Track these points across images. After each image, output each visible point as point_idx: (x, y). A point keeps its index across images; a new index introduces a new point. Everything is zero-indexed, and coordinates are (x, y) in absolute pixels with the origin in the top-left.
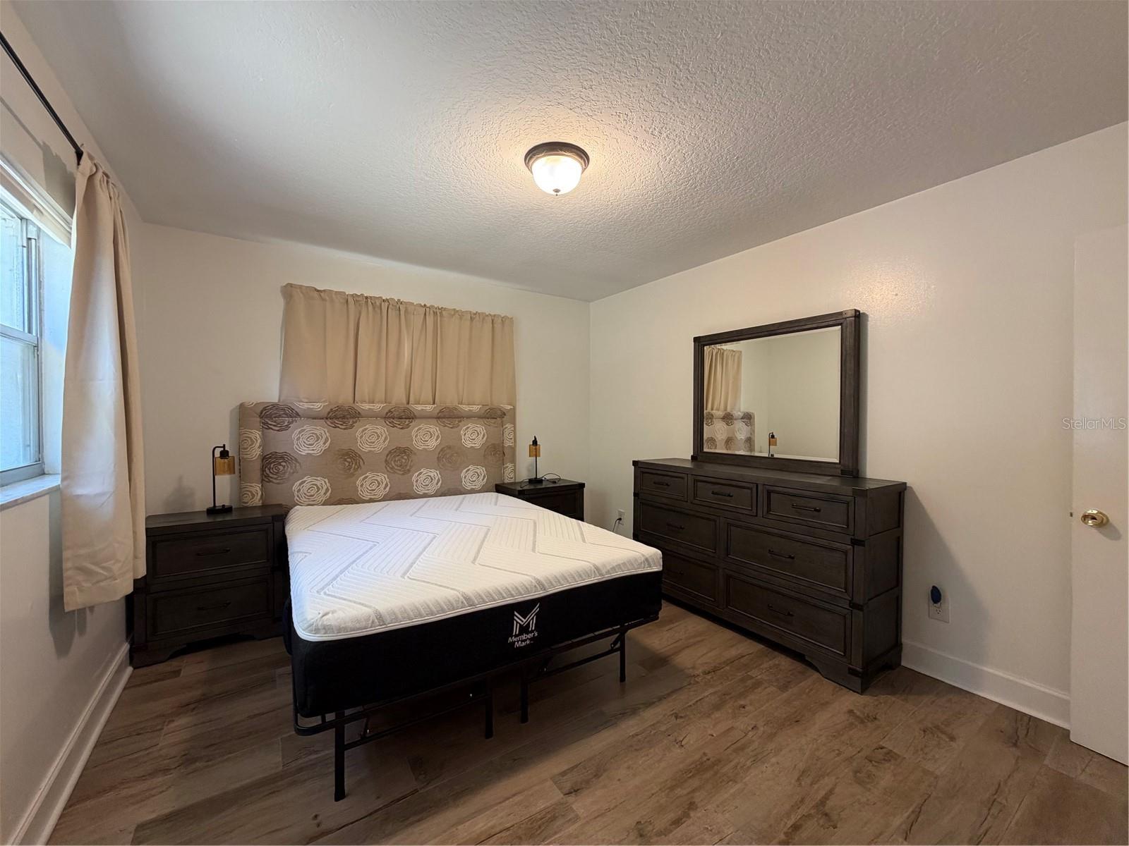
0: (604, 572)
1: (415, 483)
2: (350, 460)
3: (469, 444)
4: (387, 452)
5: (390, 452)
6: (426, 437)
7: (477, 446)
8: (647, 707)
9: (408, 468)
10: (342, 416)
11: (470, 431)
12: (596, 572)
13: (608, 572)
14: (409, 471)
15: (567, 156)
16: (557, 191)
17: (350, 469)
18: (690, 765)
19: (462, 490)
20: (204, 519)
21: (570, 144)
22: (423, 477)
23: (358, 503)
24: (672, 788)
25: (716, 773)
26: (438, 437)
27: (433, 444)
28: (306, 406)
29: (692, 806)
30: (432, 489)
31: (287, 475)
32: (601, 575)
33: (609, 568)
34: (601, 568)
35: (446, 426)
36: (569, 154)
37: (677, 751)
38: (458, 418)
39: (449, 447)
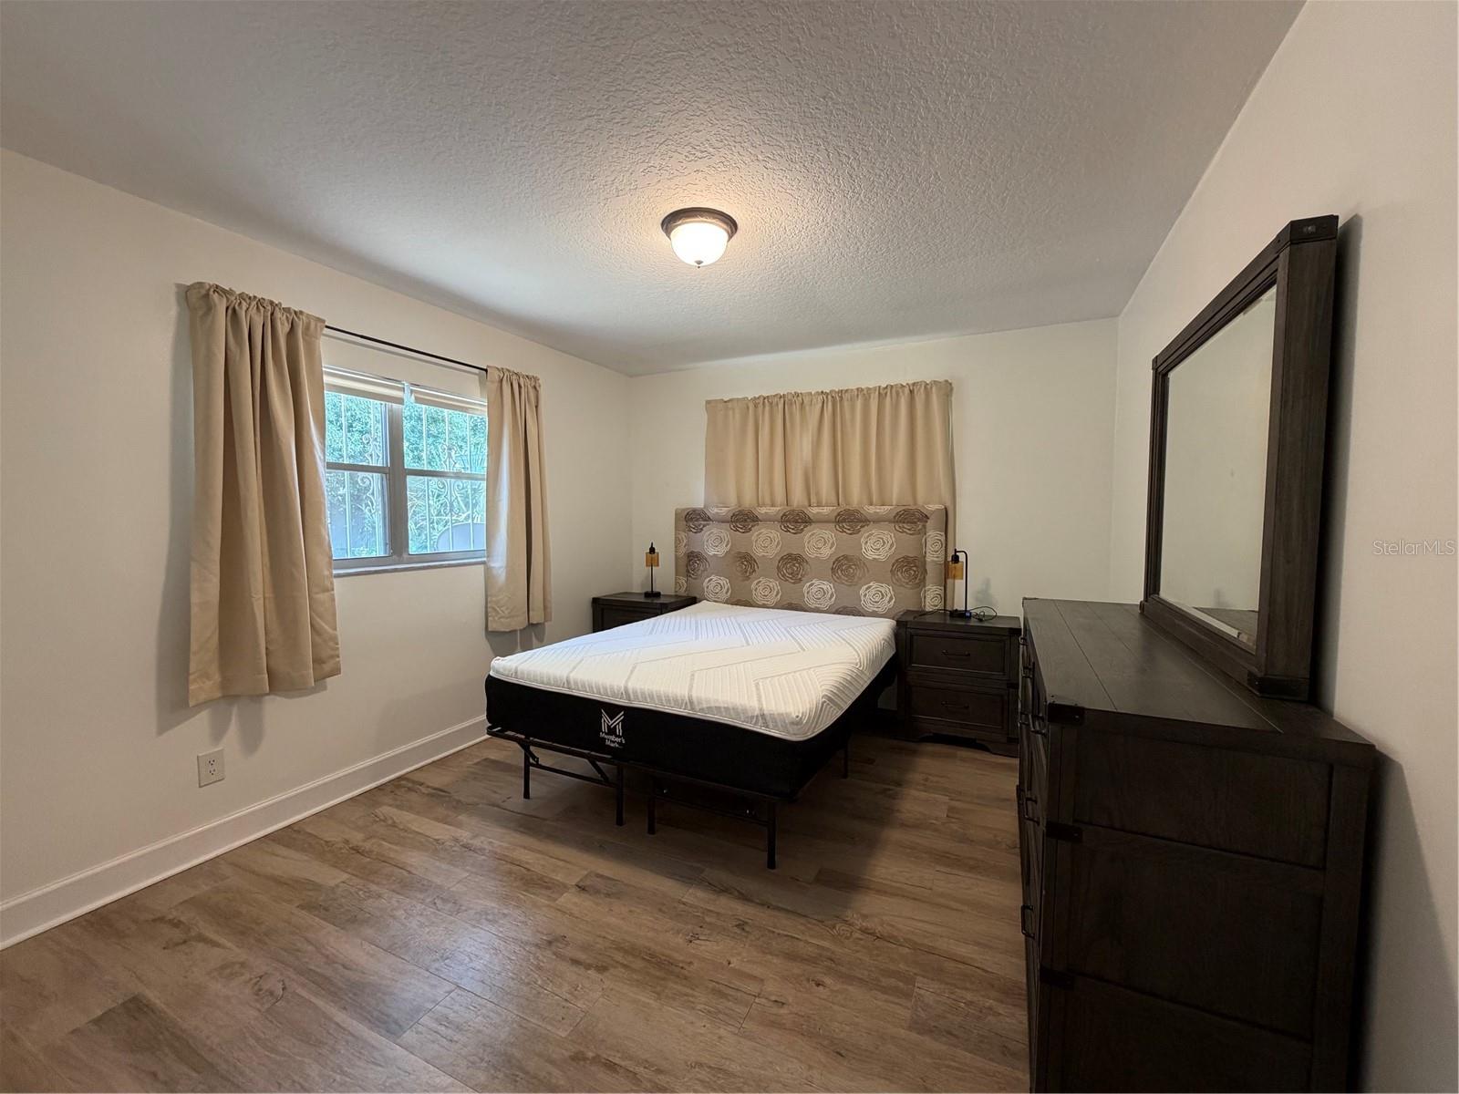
0: (697, 708)
1: (806, 595)
2: (745, 563)
3: (870, 555)
4: (779, 558)
5: (782, 558)
6: (820, 544)
7: (882, 558)
8: (739, 898)
9: (800, 576)
10: (743, 520)
11: (874, 539)
12: (688, 704)
13: (701, 710)
14: (800, 580)
15: (680, 225)
16: (699, 262)
17: (746, 572)
18: (663, 955)
19: (862, 611)
20: (642, 599)
21: (682, 210)
22: (814, 589)
23: (751, 606)
24: (619, 949)
25: (664, 979)
26: (833, 544)
27: (826, 552)
28: (716, 510)
29: (602, 969)
30: (825, 605)
31: (700, 572)
32: (692, 709)
33: (705, 706)
34: (696, 703)
35: (844, 532)
36: (680, 222)
37: (680, 940)
38: (861, 521)
39: (845, 557)
